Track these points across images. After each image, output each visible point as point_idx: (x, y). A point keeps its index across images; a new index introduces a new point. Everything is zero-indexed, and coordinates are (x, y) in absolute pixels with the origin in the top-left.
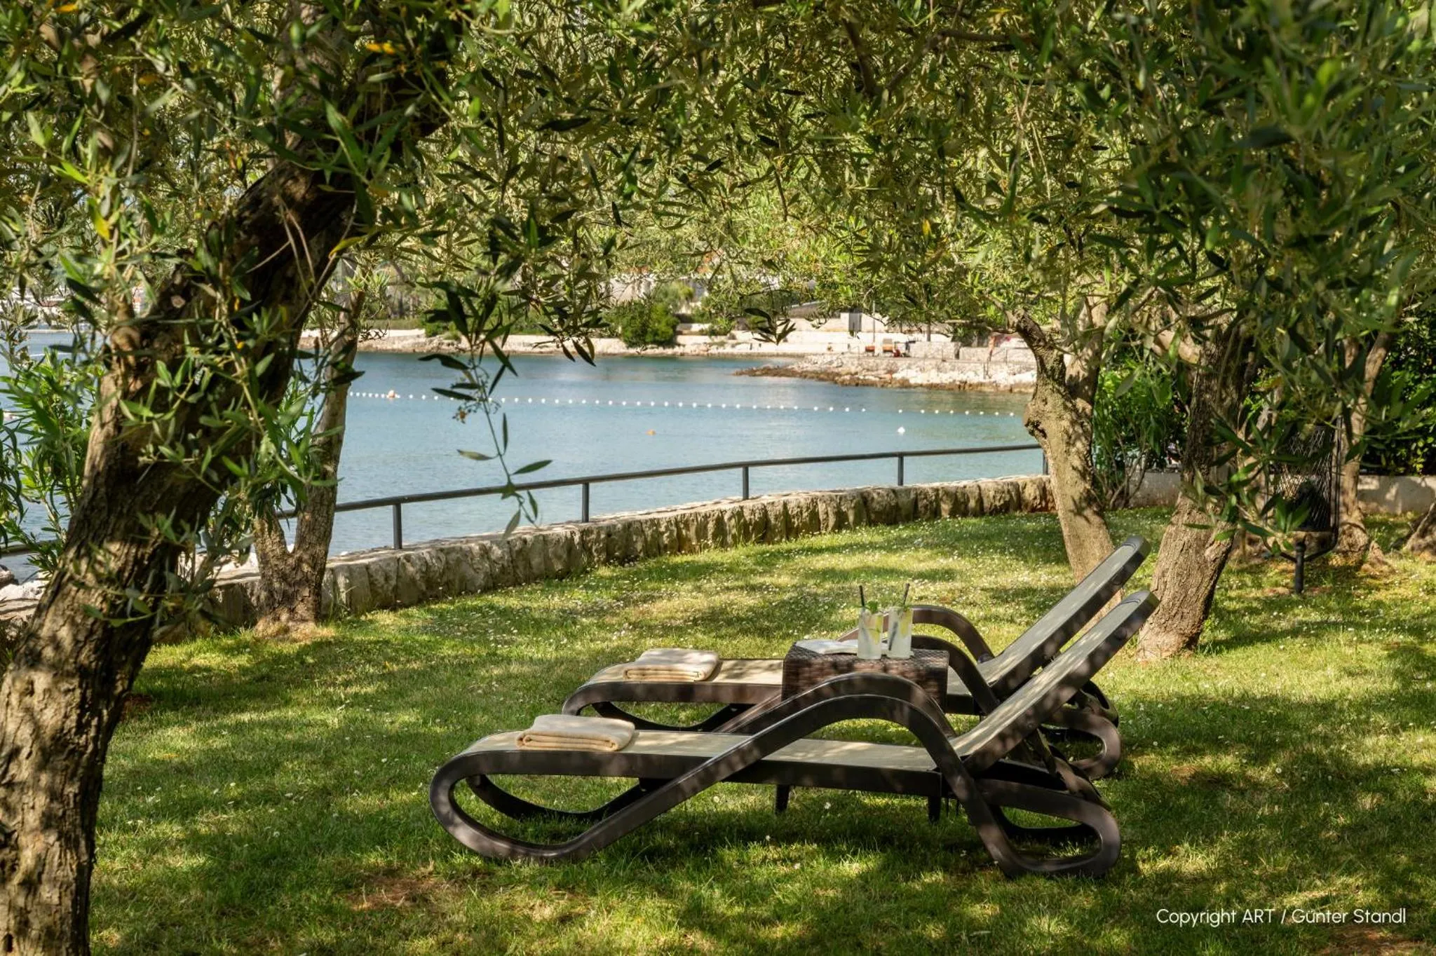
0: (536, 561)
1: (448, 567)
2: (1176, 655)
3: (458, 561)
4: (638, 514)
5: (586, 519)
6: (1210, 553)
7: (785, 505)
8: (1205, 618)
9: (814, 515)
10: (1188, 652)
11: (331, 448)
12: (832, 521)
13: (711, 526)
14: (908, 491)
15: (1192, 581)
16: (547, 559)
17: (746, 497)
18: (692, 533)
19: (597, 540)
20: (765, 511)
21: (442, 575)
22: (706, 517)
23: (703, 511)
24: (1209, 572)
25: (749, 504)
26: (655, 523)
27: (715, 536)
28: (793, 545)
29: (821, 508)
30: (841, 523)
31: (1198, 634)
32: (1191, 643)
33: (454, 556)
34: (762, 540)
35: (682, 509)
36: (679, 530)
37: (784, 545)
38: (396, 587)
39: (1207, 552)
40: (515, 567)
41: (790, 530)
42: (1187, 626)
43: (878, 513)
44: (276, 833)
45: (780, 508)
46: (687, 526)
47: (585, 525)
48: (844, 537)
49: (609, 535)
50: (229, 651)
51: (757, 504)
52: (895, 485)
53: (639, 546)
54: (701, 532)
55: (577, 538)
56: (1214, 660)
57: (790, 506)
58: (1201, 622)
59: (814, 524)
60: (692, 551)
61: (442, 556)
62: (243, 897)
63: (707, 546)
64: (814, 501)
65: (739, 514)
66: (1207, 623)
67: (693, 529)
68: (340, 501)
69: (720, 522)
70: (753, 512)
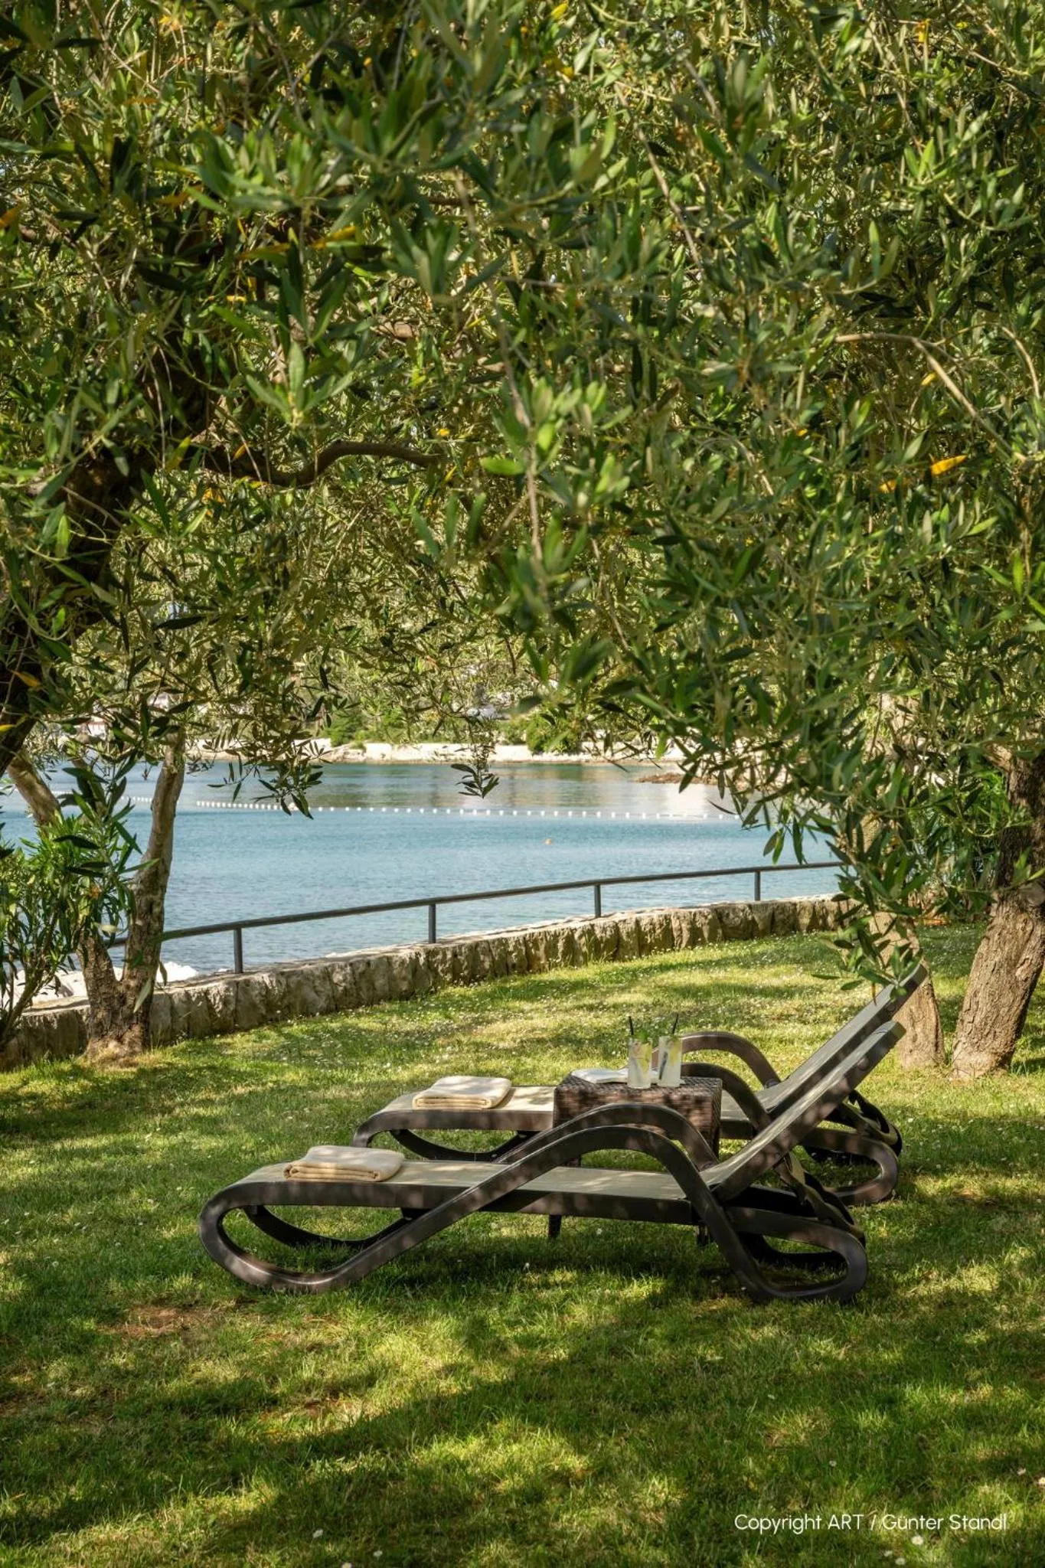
0: (380, 982)
1: (288, 991)
2: (991, 1072)
3: (299, 984)
4: (487, 935)
5: (433, 939)
6: (1020, 973)
7: (637, 922)
8: (1018, 1037)
9: (668, 931)
10: (1002, 1071)
11: (156, 878)
12: (686, 935)
13: (560, 945)
14: (765, 906)
15: (1004, 1001)
16: (392, 979)
17: (598, 915)
18: (541, 953)
19: (443, 961)
20: (616, 927)
21: (282, 998)
22: (556, 936)
23: (552, 929)
24: (1020, 992)
25: (600, 922)
26: (504, 943)
27: (564, 954)
28: (644, 962)
29: (675, 924)
30: (696, 938)
31: (1011, 1053)
32: (1004, 1061)
33: (294, 979)
34: (615, 957)
35: (533, 927)
36: (528, 949)
37: (636, 963)
38: (236, 1011)
39: (1018, 972)
40: (359, 989)
41: (643, 946)
42: (999, 1044)
43: (735, 928)
44: (55, 1264)
45: (632, 925)
46: (536, 943)
47: (432, 946)
48: (698, 954)
49: (455, 955)
50: (60, 1076)
51: (609, 922)
52: (752, 901)
53: (487, 965)
54: (551, 950)
55: (422, 960)
56: (1025, 1079)
57: (643, 923)
58: (1013, 1041)
59: (668, 940)
60: (541, 970)
61: (283, 980)
62: (10, 1327)
63: (556, 965)
64: (667, 918)
65: (590, 932)
66: (1019, 1042)
67: (542, 948)
68: (166, 928)
69: (570, 940)
70: (604, 930)
